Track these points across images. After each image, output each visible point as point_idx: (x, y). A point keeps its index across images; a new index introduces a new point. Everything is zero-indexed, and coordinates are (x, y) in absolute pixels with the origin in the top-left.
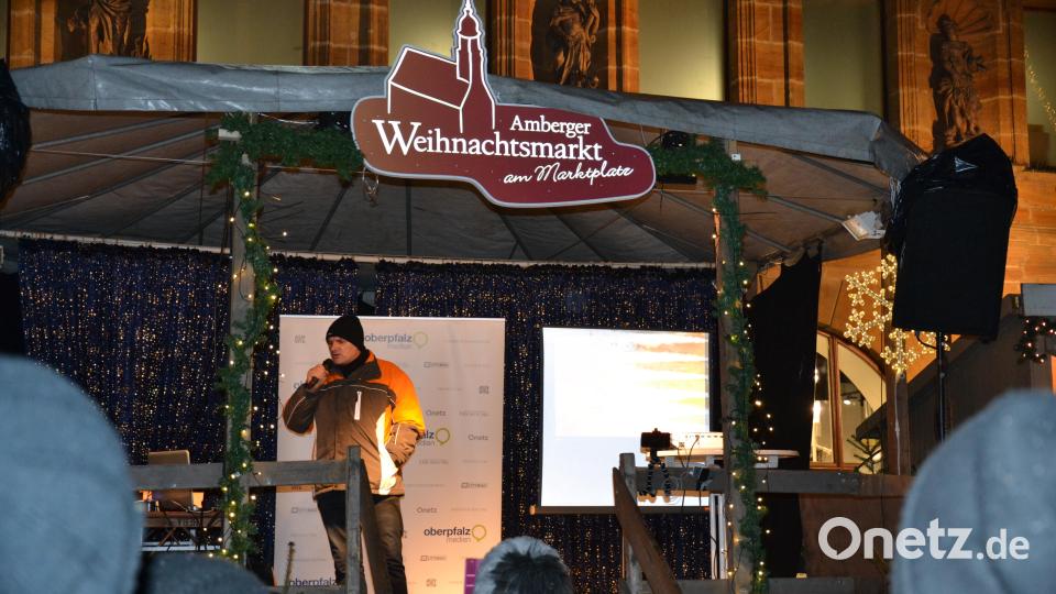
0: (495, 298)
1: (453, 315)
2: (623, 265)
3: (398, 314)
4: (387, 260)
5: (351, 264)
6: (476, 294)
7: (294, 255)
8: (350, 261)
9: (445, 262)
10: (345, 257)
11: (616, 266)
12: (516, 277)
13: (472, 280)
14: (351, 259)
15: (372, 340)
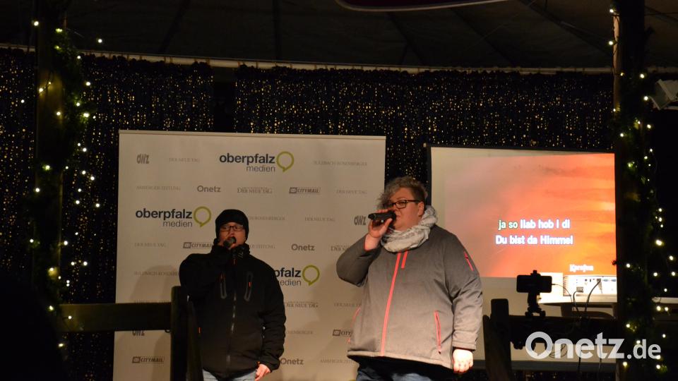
0: (378, 111)
1: (327, 132)
2: (534, 71)
3: (261, 130)
4: (249, 64)
5: (205, 70)
6: (354, 106)
7: (137, 58)
8: (206, 66)
9: (319, 67)
10: (199, 61)
11: (525, 72)
12: (403, 85)
13: (350, 89)
14: (206, 64)
15: (228, 161)
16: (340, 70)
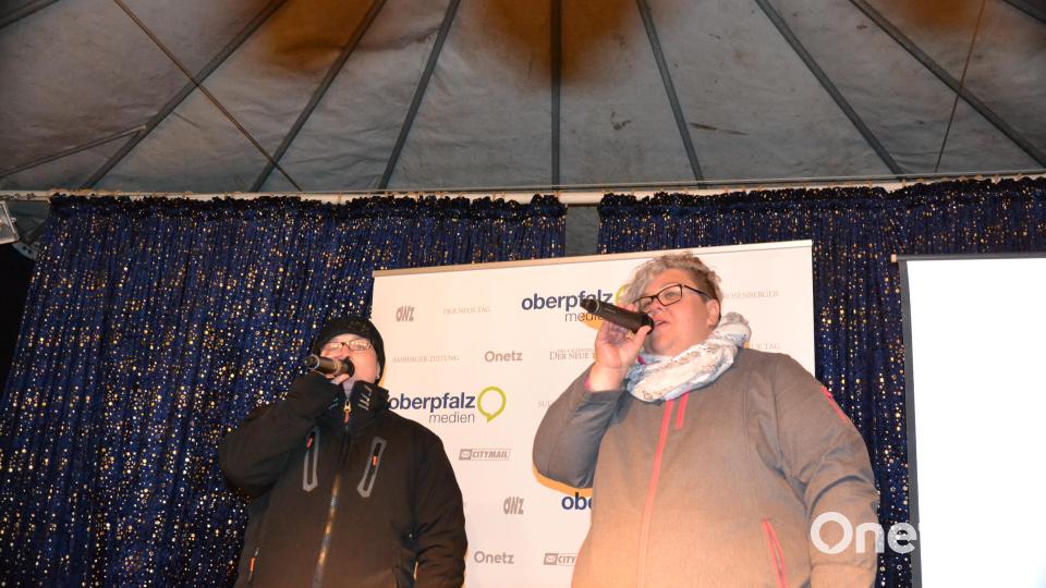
4: (619, 194)
5: (553, 208)
7: (453, 197)
10: (542, 194)
12: (877, 209)
14: (552, 196)
15: (536, 307)
16: (765, 192)
